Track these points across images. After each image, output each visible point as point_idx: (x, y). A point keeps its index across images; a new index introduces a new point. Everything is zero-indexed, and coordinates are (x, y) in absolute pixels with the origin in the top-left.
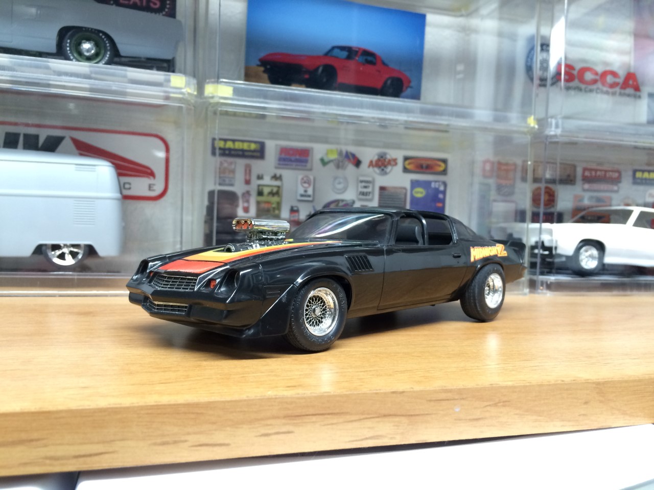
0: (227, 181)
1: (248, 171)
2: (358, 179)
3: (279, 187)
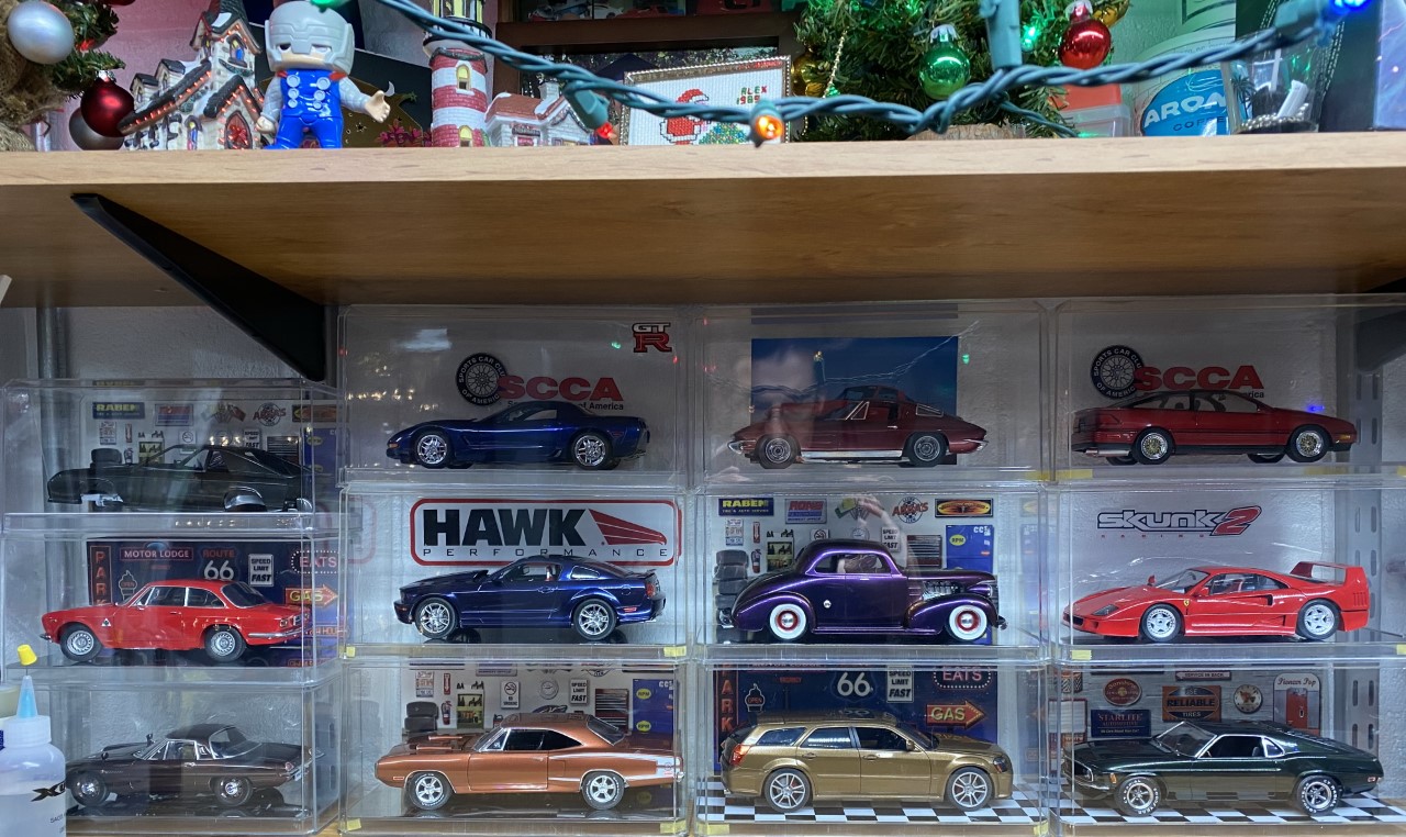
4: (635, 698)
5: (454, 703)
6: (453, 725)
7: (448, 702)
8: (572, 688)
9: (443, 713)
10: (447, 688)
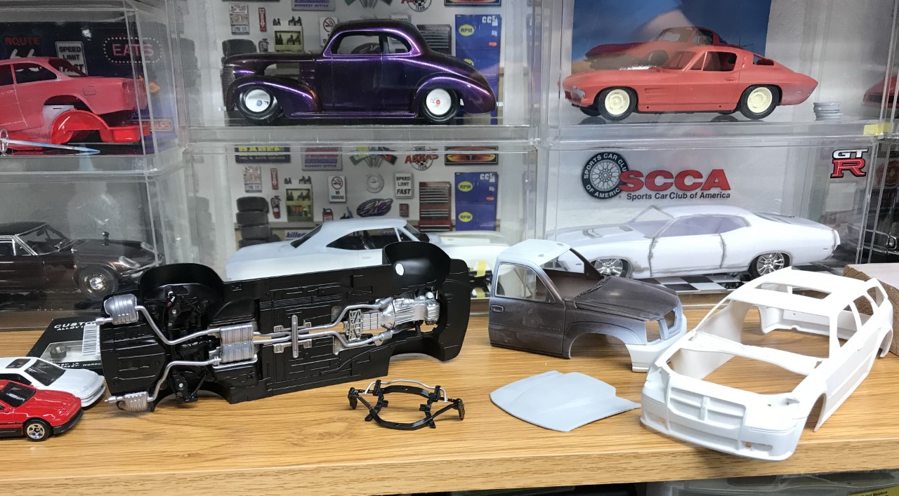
0: (254, 188)
1: (274, 176)
2: (394, 176)
3: (309, 190)
4: (457, 191)
5: (283, 197)
6: (284, 218)
7: (277, 197)
8: (397, 182)
9: (273, 208)
10: (275, 183)
